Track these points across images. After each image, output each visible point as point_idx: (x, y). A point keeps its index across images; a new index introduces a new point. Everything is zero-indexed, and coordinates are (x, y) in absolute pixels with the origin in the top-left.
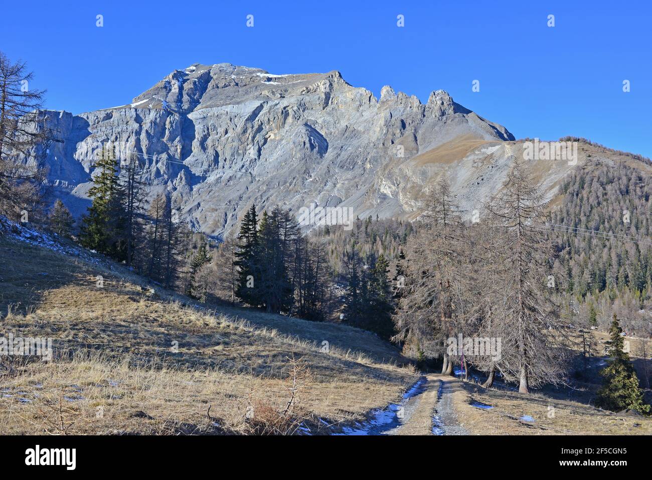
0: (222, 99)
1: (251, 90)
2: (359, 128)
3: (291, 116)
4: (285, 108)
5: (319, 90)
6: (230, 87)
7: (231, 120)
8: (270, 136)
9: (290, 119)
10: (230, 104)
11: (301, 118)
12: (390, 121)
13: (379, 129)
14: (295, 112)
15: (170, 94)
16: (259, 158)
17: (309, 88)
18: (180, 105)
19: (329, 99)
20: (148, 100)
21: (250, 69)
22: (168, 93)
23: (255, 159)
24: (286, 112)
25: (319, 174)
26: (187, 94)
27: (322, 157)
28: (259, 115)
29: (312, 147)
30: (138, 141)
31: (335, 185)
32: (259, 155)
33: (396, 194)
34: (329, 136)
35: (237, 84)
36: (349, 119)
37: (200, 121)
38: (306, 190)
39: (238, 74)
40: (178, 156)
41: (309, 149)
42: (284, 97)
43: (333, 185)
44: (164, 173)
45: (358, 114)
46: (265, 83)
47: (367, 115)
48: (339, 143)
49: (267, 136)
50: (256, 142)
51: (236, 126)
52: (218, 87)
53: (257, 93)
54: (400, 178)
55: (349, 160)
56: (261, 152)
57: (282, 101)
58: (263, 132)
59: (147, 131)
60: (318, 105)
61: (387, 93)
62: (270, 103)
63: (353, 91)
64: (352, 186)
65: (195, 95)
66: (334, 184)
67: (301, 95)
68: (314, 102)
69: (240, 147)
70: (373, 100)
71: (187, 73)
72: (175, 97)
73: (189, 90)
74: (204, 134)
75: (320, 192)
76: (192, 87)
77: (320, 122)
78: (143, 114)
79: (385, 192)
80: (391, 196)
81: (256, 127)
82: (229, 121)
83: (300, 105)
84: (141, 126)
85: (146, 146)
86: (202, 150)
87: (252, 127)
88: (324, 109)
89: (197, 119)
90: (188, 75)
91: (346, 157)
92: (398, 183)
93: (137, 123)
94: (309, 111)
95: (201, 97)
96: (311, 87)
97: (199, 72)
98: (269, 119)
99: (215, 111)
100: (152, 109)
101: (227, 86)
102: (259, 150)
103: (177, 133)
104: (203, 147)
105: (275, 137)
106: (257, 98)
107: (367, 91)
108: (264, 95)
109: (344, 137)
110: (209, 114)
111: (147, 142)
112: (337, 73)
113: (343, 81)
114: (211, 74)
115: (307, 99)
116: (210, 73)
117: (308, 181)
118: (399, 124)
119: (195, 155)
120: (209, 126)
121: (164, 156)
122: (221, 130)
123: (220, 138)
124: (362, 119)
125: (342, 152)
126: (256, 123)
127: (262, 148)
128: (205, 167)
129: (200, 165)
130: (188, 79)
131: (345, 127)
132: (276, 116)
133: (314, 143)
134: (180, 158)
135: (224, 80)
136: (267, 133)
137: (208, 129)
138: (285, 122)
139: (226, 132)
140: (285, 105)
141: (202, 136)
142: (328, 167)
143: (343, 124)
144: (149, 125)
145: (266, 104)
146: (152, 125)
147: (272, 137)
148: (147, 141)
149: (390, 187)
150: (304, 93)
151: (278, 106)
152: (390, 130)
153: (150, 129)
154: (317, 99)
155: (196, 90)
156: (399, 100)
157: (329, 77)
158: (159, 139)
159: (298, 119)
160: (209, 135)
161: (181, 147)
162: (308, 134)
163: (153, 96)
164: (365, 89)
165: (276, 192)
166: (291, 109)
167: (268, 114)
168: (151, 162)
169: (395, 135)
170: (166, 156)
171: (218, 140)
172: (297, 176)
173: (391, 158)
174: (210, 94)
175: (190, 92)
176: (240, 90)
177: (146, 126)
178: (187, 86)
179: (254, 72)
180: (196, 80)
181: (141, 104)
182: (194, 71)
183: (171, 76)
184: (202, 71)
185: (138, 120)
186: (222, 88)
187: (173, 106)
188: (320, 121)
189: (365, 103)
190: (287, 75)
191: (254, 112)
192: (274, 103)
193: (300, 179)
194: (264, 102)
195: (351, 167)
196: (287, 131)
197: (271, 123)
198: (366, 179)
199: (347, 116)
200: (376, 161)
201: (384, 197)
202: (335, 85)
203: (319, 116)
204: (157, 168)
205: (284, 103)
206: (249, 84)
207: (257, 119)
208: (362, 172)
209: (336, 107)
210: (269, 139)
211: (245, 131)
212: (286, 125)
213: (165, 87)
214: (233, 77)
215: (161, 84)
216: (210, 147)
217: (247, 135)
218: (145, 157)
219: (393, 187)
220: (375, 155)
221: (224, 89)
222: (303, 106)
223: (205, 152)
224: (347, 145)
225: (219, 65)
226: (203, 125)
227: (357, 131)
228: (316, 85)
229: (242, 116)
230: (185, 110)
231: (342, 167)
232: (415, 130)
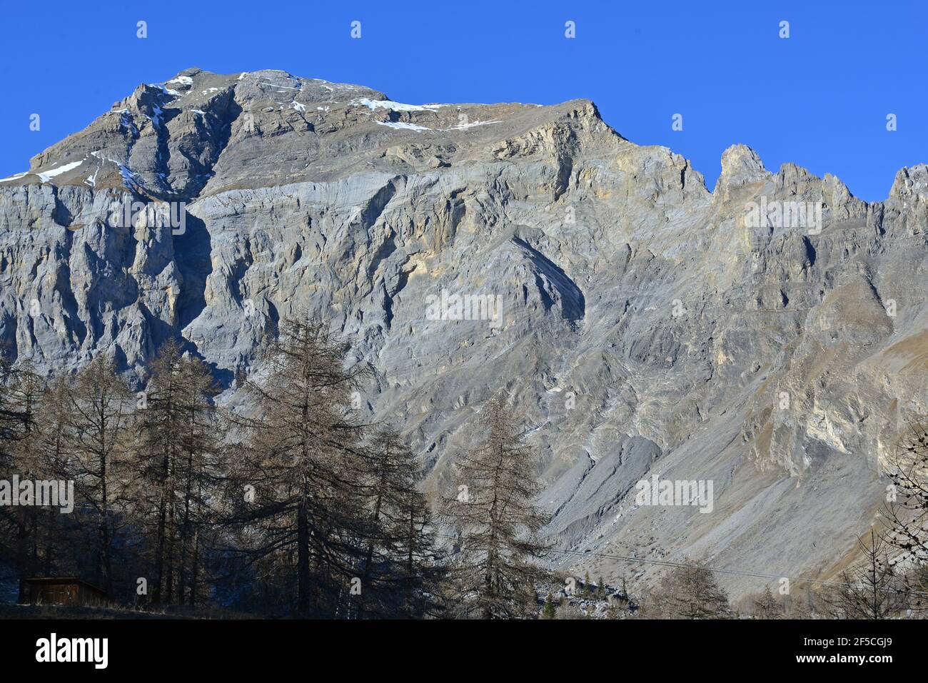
0: (275, 166)
1: (354, 142)
2: (665, 254)
3: (474, 215)
4: (454, 195)
5: (542, 148)
6: (292, 133)
7: (309, 223)
8: (414, 268)
9: (469, 224)
10: (303, 179)
11: (501, 220)
12: (769, 240)
13: (736, 259)
14: (482, 205)
15: (135, 148)
16: (389, 326)
17: (515, 144)
18: (165, 179)
19: (570, 174)
20: (79, 163)
21: (340, 87)
22: (131, 145)
23: (380, 328)
24: (457, 204)
25: (582, 375)
26: (181, 149)
27: (574, 329)
28: (385, 212)
29: (547, 301)
30: (64, 274)
31: (632, 407)
32: (389, 318)
33: (857, 446)
34: (581, 271)
35: (311, 127)
36: (629, 228)
37: (226, 221)
38: (549, 419)
39: (307, 101)
40: (167, 316)
41: (541, 308)
42: (449, 165)
43: (627, 408)
44: (137, 360)
45: (654, 216)
46: (386, 124)
47: (680, 217)
48: (619, 291)
49: (407, 267)
50: (377, 282)
51: (325, 239)
52: (260, 133)
53: (371, 153)
54: (866, 399)
55: (657, 340)
56: (393, 309)
57: (446, 176)
58: (396, 257)
59: (87, 247)
60: (542, 190)
61: (741, 164)
62: (413, 181)
63: (636, 155)
64: (685, 412)
65: (199, 152)
66: (630, 404)
67: (496, 160)
68: (532, 181)
69: (336, 294)
70: (693, 179)
71: (171, 92)
72: (151, 158)
73: (184, 138)
74: (238, 256)
75: (593, 425)
76: (194, 130)
77: (553, 234)
78: (75, 200)
79: (822, 436)
80: (842, 448)
81: (378, 242)
82: (304, 226)
83: (495, 187)
84: (69, 234)
85: (86, 285)
86: (234, 301)
87: (369, 243)
88: (557, 199)
89: (216, 218)
90: (171, 98)
91: (646, 331)
92: (862, 413)
93: (60, 223)
94: (519, 204)
95: (215, 157)
96: (519, 140)
97: (205, 92)
98: (412, 223)
99: (264, 196)
100: (98, 189)
101: (284, 132)
102: (388, 304)
103: (165, 254)
104: (237, 294)
105: (430, 270)
106: (376, 164)
107: (675, 157)
108: (393, 157)
109: (626, 278)
110: (249, 206)
111: (89, 277)
112: (589, 107)
113: (605, 128)
114: (238, 99)
115: (512, 171)
116: (232, 94)
117: (550, 392)
118: (800, 249)
119: (215, 314)
120: (252, 235)
121: (132, 315)
122: (284, 249)
123: (281, 270)
124: (668, 230)
125: (630, 316)
126: (378, 233)
127: (395, 299)
128: (244, 345)
129: (230, 340)
130: (178, 111)
131: (626, 250)
132: (431, 214)
133: (551, 289)
134: (175, 320)
135: (276, 116)
136: (408, 258)
137: (248, 245)
138: (454, 230)
139: (298, 255)
140: (454, 188)
141: (233, 263)
142: (604, 359)
143: (617, 240)
144: (94, 230)
145: (402, 180)
146: (100, 231)
147: (422, 268)
148: (90, 273)
149: (837, 425)
150: (501, 155)
151: (436, 189)
152: (772, 264)
153: (95, 241)
154: (538, 173)
155: (202, 139)
156: (786, 184)
157: (569, 115)
158: (117, 271)
159: (492, 225)
160: (251, 262)
161: (178, 292)
162: (530, 265)
163: (93, 153)
164: (668, 150)
165: (462, 421)
166: (472, 199)
167: (410, 208)
168: (99, 330)
169: (788, 276)
170: (139, 314)
171: (276, 276)
172: (519, 379)
173: (816, 343)
174: (242, 152)
175: (188, 144)
176: (322, 141)
177: (85, 234)
178: (179, 128)
179: (350, 96)
180: (201, 112)
181: (65, 173)
182: (188, 87)
183: (133, 101)
184: (212, 90)
185: (61, 215)
186: (273, 135)
187: (148, 180)
188: (551, 231)
189: (669, 187)
190: (437, 106)
191: (372, 202)
192: (425, 181)
193: (529, 389)
194: (398, 178)
195: (670, 359)
196: (463, 256)
197: (418, 233)
198: (721, 394)
199: (623, 221)
200: (744, 345)
201: (822, 451)
202: (584, 138)
203: (546, 218)
204: (118, 347)
205: (451, 180)
206: (343, 128)
207: (379, 221)
208: (707, 374)
209: (590, 196)
210: (411, 275)
211: (348, 254)
212: (457, 239)
213: (123, 130)
214: (298, 106)
215: (110, 120)
216: (253, 293)
217: (355, 264)
218: (84, 316)
219: (848, 426)
220: (738, 329)
221: (277, 138)
222: (501, 191)
223: (240, 305)
224: (641, 297)
225: (257, 74)
226: (234, 234)
227: (663, 262)
228: (535, 135)
229: (342, 212)
230: (179, 191)
231: (641, 358)
232: (868, 269)
